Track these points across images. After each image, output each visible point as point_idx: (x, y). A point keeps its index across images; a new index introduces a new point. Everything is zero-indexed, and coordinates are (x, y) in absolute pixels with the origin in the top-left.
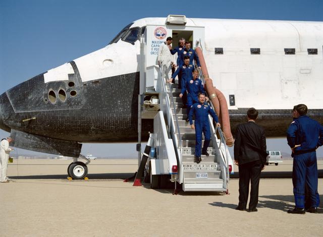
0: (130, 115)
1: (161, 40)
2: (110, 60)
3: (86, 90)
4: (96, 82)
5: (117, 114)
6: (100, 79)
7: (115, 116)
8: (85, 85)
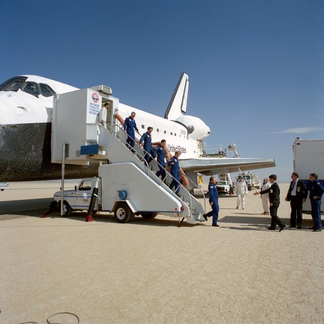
0: (41, 159)
1: (96, 103)
2: (22, 108)
3: (4, 133)
4: (14, 126)
5: (31, 158)
6: (18, 124)
7: (29, 159)
8: (4, 128)
